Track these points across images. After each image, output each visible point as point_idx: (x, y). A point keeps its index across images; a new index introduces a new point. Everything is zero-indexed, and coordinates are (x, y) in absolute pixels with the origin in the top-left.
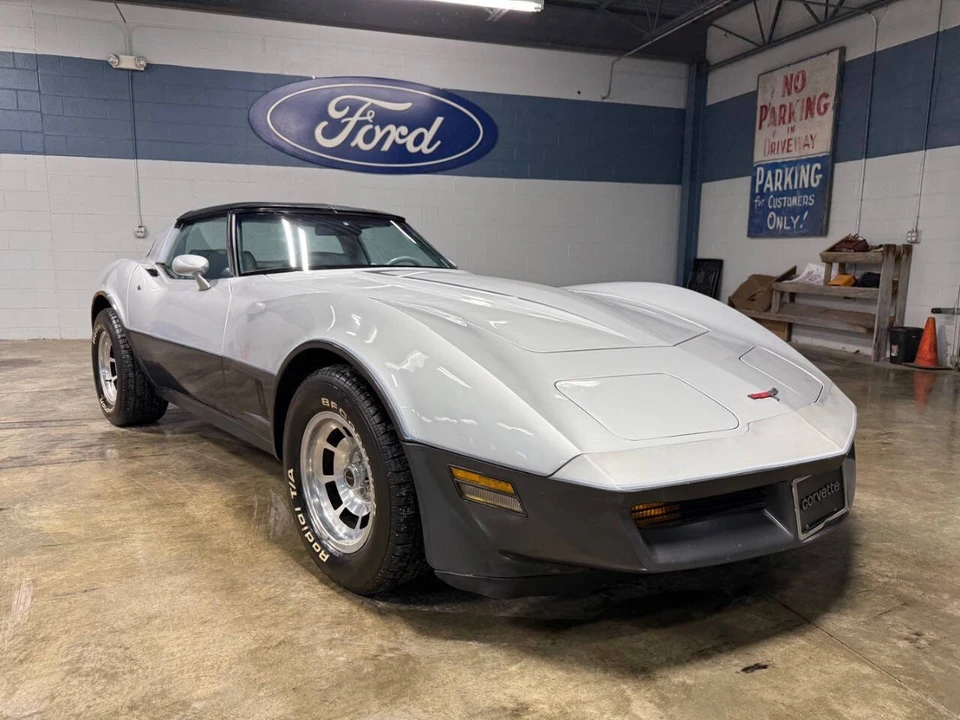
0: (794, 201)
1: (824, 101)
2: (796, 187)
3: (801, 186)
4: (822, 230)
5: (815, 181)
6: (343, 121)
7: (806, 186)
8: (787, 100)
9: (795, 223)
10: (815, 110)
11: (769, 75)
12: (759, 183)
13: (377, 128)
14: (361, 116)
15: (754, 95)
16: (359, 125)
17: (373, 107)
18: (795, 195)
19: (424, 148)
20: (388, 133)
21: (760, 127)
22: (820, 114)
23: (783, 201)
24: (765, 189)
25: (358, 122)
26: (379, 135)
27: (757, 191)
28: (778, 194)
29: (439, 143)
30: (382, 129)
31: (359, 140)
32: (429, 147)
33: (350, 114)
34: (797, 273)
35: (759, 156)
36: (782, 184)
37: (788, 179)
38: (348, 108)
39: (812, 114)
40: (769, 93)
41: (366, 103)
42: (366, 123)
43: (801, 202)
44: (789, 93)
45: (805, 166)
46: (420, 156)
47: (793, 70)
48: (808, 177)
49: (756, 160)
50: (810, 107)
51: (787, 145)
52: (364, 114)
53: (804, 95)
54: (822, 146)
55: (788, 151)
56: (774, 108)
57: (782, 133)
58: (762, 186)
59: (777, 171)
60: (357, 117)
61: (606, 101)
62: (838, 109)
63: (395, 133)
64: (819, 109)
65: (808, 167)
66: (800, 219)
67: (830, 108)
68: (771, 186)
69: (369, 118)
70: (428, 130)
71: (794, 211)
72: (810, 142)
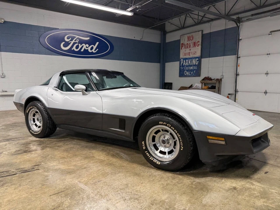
0: (192, 68)
1: (198, 43)
2: (192, 64)
4: (199, 75)
5: (197, 63)
6: (69, 42)
7: (195, 64)
8: (188, 42)
9: (192, 73)
10: (196, 45)
11: (183, 36)
12: (181, 63)
13: (80, 45)
14: (75, 41)
15: (179, 41)
16: (74, 43)
17: (78, 38)
18: (192, 66)
19: (93, 51)
20: (83, 46)
21: (181, 49)
22: (197, 46)
23: (188, 68)
24: (183, 65)
25: (74, 42)
26: (80, 47)
27: (181, 65)
28: (187, 66)
29: (98, 49)
30: (81, 45)
31: (74, 48)
32: (95, 50)
33: (72, 40)
34: (193, 86)
35: (182, 56)
36: (188, 64)
37: (190, 62)
38: (71, 38)
39: (195, 46)
40: (184, 40)
41: (76, 37)
42: (76, 43)
43: (193, 68)
44: (189, 41)
46: (92, 53)
47: (190, 35)
48: (195, 62)
49: (180, 57)
50: (195, 44)
51: (189, 54)
52: (75, 40)
53: (193, 41)
54: (198, 54)
55: (189, 55)
56: (185, 44)
57: (188, 51)
58: (182, 64)
59: (187, 60)
60: (73, 41)
61: (141, 40)
62: (202, 45)
63: (85, 46)
64: (197, 45)
65: (195, 59)
67: (200, 45)
68: (185, 64)
69: (77, 42)
70: (95, 46)
71: (191, 70)
72: (195, 53)
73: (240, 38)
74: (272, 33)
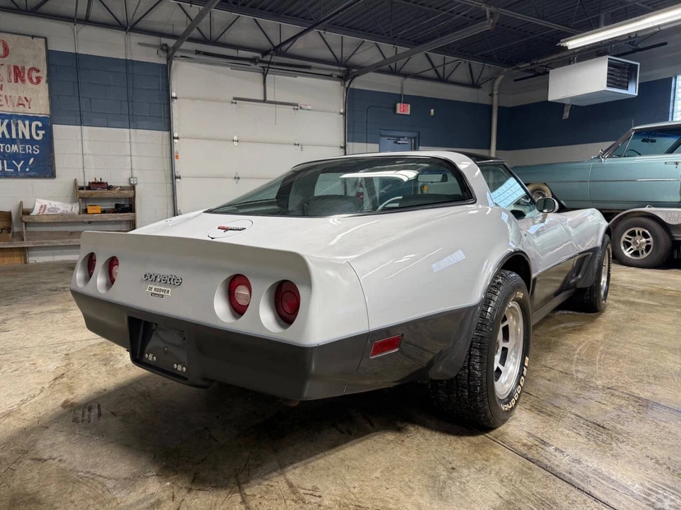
0: (15, 148)
1: (34, 74)
2: (14, 136)
3: (21, 136)
4: (51, 174)
5: (38, 135)
7: (28, 137)
9: (19, 167)
10: (26, 76)
18: (14, 143)
22: (32, 82)
37: (3, 129)
39: (23, 81)
43: (24, 150)
45: (23, 121)
48: (28, 131)
50: (18, 74)
53: (10, 61)
54: (40, 108)
62: (48, 81)
64: (31, 79)
65: (27, 122)
66: (26, 164)
67: (43, 81)
71: (15, 156)
72: (25, 103)
73: (174, 94)
74: (238, 101)
